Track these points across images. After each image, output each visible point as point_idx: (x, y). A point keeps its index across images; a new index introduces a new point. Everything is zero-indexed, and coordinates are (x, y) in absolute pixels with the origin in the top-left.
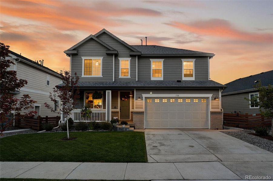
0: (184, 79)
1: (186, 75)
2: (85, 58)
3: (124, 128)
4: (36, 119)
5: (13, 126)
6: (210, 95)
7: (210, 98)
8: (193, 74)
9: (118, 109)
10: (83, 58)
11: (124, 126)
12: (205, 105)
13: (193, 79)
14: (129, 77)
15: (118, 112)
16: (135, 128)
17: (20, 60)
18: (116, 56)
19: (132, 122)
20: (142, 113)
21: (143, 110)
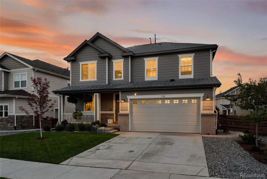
0: (181, 77)
1: (183, 73)
2: (82, 63)
3: (103, 130)
4: (49, 120)
5: (33, 126)
6: (201, 95)
7: (202, 98)
8: (191, 71)
9: (113, 111)
10: (81, 63)
11: (103, 128)
12: (196, 106)
13: (191, 76)
14: (122, 79)
15: (113, 114)
16: (120, 130)
17: (36, 70)
18: (110, 58)
19: (117, 124)
20: (126, 115)
21: (128, 112)
